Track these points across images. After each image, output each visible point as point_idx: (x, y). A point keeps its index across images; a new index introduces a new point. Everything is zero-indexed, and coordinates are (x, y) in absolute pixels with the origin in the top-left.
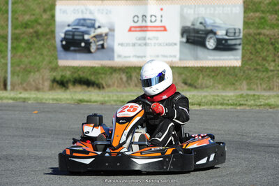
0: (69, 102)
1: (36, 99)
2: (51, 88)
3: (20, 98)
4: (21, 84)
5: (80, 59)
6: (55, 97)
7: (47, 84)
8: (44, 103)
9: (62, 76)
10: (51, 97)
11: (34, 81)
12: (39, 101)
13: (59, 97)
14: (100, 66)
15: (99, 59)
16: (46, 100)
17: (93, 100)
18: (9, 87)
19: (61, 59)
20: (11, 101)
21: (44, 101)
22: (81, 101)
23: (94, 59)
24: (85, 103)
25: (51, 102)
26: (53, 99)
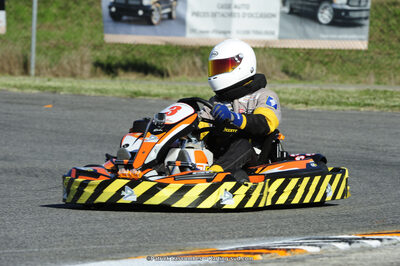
0: (118, 94)
1: (72, 89)
2: (93, 74)
3: (49, 87)
4: (51, 67)
5: (137, 34)
6: (99, 87)
7: (88, 68)
8: (84, 96)
9: (109, 57)
10: (93, 87)
11: (68, 63)
12: (76, 93)
13: (105, 87)
14: (164, 44)
15: (163, 34)
16: (86, 91)
17: (152, 93)
18: (33, 71)
19: (109, 32)
20: (35, 91)
21: (83, 92)
22: (136, 94)
23: (156, 34)
24: (141, 97)
25: (93, 93)
26: (96, 90)
